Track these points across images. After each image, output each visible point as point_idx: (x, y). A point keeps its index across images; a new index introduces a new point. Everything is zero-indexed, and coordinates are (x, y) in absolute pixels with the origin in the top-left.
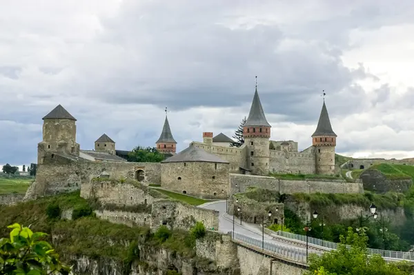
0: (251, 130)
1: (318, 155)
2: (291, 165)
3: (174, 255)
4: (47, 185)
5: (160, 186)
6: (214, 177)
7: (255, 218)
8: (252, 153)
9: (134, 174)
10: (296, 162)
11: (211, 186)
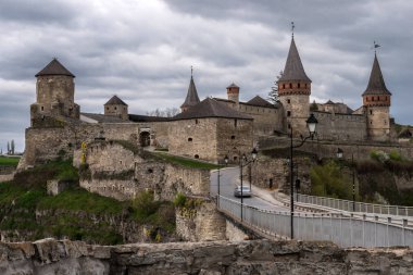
0: (287, 86)
1: (370, 117)
2: (338, 128)
4: (38, 153)
5: (167, 149)
6: (233, 137)
7: (271, 180)
8: (289, 113)
9: (138, 136)
10: (344, 126)
11: (230, 148)
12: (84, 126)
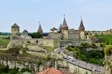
0: (63, 28)
1: (80, 33)
3: (52, 64)
4: (14, 44)
5: (43, 45)
6: (56, 43)
8: (64, 34)
9: (36, 42)
10: (75, 36)
12: (24, 39)
